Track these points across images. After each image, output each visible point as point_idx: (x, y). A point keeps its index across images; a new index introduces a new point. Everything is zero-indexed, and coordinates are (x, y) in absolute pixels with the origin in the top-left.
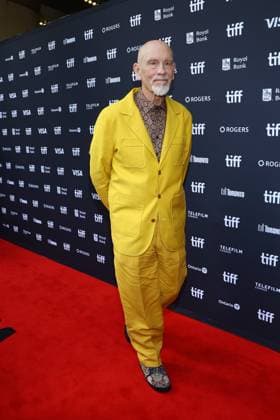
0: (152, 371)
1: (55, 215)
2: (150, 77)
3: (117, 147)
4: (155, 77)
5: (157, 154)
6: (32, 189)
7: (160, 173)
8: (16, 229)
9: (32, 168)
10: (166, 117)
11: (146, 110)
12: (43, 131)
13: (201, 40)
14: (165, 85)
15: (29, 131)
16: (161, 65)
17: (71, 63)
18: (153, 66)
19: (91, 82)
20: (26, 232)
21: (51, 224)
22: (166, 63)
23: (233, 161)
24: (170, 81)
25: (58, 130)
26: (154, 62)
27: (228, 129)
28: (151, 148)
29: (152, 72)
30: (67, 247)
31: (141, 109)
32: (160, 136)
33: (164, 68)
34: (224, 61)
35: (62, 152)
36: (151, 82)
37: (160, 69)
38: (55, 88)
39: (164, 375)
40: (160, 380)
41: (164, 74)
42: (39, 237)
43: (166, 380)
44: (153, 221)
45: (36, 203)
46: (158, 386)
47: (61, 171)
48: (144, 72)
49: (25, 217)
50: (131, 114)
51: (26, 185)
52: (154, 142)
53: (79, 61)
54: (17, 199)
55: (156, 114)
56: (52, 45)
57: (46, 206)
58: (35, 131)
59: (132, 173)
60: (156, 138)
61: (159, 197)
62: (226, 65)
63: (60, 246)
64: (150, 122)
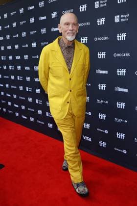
0: (78, 185)
1: (25, 103)
2: (66, 32)
3: (50, 66)
4: (68, 32)
5: (69, 70)
6: (13, 88)
7: (70, 79)
8: (5, 110)
9: (13, 77)
10: (74, 52)
11: (64, 48)
12: (18, 57)
13: (103, 5)
14: (73, 35)
15: (10, 58)
16: (71, 25)
17: (32, 20)
18: (67, 26)
19: (44, 31)
20: (10, 112)
21: (23, 107)
22: (74, 24)
23: (122, 72)
24: (75, 33)
25: (26, 57)
26: (68, 24)
27: (118, 55)
28: (66, 67)
29: (66, 29)
30: (32, 119)
31: (61, 48)
32: (71, 61)
33: (72, 27)
34: (116, 17)
35: (29, 69)
36: (66, 34)
37: (70, 28)
38: (24, 34)
39: (85, 187)
40: (83, 190)
41: (72, 30)
42: (17, 114)
43: (86, 189)
44: (68, 102)
45: (15, 96)
46: (82, 193)
47: (28, 79)
48: (63, 29)
49: (10, 103)
50: (56, 50)
51: (10, 86)
52: (67, 64)
53: (36, 19)
54: (5, 94)
55: (69, 50)
56: (22, 11)
57: (21, 98)
58: (14, 58)
59: (57, 79)
60: (69, 62)
61: (71, 91)
62: (117, 19)
63: (28, 119)
64: (66, 54)
